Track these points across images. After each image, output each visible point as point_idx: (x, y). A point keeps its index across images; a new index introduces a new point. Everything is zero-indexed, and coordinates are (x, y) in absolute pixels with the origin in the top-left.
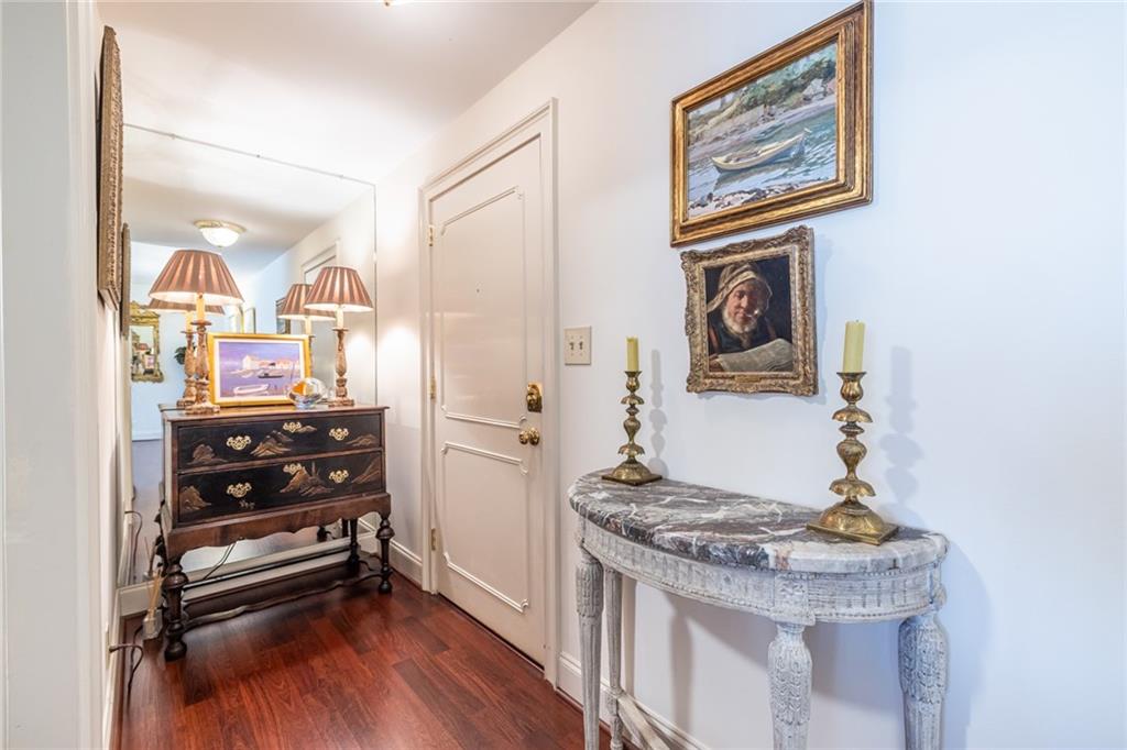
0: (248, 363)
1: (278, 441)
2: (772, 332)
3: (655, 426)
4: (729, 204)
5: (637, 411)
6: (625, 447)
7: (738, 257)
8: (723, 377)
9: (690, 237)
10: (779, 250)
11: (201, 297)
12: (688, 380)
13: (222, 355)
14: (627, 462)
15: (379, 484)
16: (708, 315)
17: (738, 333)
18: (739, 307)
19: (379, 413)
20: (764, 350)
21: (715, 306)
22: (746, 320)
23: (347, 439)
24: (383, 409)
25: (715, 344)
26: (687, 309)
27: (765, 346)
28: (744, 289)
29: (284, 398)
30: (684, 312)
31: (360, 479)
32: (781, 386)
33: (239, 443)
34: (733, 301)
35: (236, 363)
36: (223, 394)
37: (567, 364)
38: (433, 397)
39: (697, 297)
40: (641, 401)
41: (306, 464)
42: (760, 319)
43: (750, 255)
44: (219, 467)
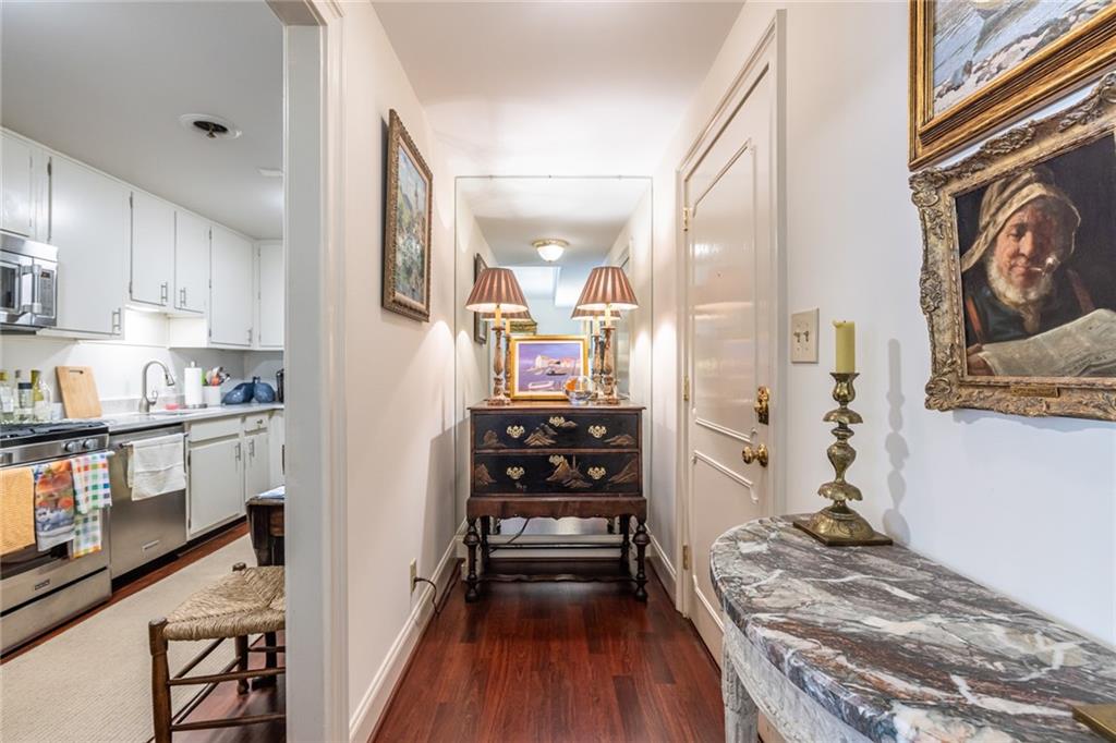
0: (539, 362)
1: (546, 433)
2: (1082, 296)
3: (892, 461)
4: (1000, 68)
5: (852, 433)
6: (829, 485)
7: (1009, 163)
8: (988, 386)
9: (937, 146)
10: (1091, 129)
11: (498, 307)
12: (928, 389)
13: (521, 356)
14: (833, 510)
15: (636, 488)
16: (963, 275)
17: (1017, 305)
18: (1016, 254)
19: (637, 413)
20: (1068, 334)
21: (975, 259)
22: (1030, 278)
23: (604, 437)
24: (640, 410)
25: (977, 325)
26: (925, 269)
27: (1068, 326)
28: (1025, 220)
29: (561, 394)
30: (918, 274)
31: (617, 479)
32: (1097, 407)
33: (515, 432)
34: (1005, 245)
35: (531, 362)
36: (521, 389)
37: (794, 363)
38: (686, 400)
39: (940, 248)
40: (856, 419)
41: (569, 458)
42: (1058, 273)
43: (1032, 153)
44: (501, 451)
